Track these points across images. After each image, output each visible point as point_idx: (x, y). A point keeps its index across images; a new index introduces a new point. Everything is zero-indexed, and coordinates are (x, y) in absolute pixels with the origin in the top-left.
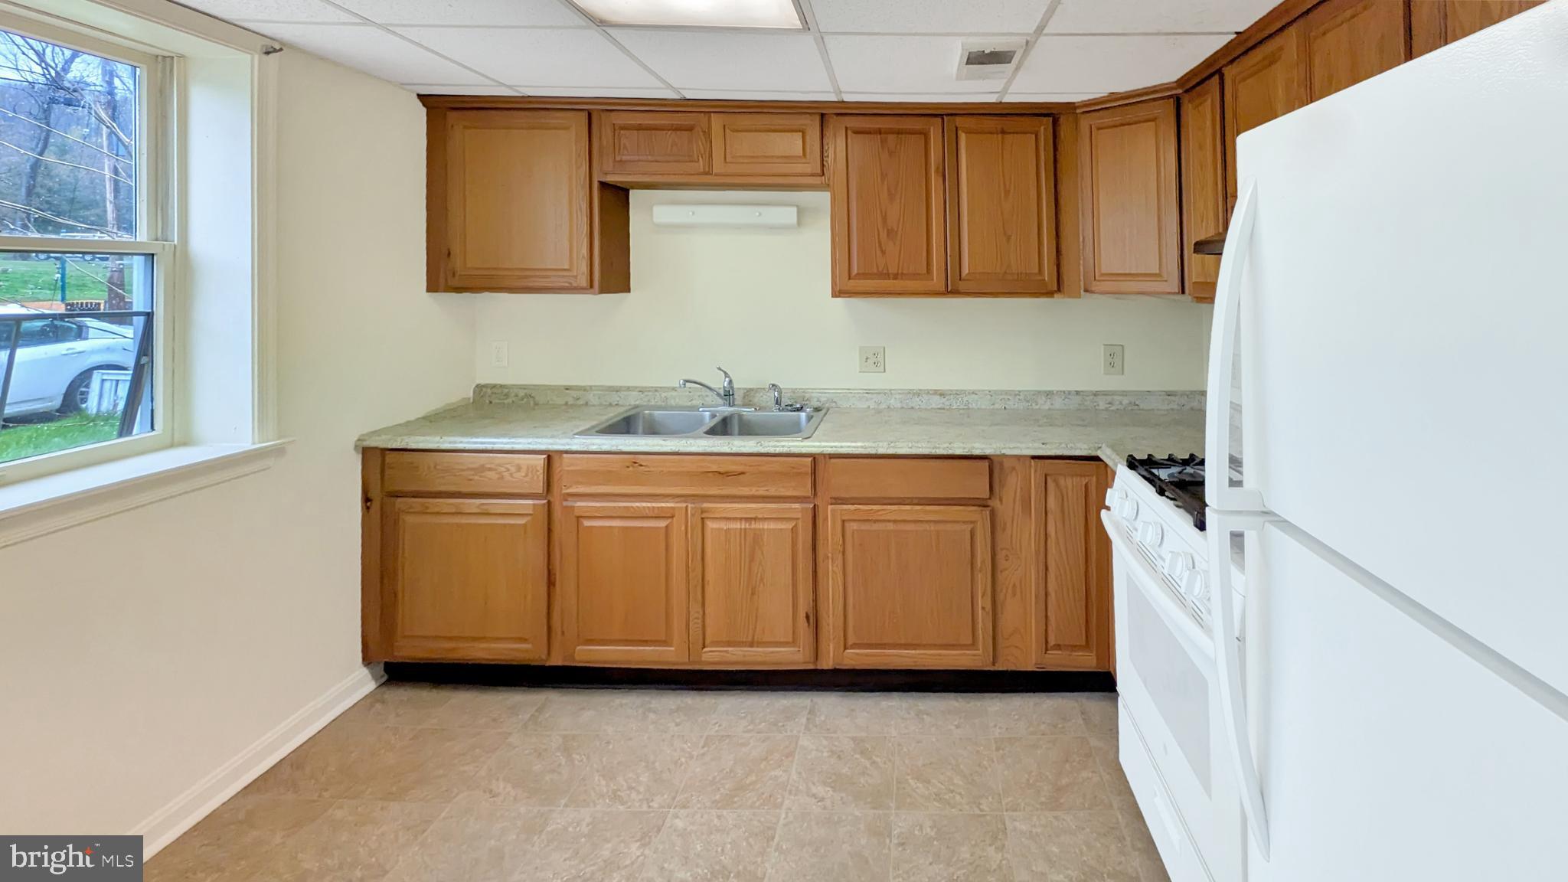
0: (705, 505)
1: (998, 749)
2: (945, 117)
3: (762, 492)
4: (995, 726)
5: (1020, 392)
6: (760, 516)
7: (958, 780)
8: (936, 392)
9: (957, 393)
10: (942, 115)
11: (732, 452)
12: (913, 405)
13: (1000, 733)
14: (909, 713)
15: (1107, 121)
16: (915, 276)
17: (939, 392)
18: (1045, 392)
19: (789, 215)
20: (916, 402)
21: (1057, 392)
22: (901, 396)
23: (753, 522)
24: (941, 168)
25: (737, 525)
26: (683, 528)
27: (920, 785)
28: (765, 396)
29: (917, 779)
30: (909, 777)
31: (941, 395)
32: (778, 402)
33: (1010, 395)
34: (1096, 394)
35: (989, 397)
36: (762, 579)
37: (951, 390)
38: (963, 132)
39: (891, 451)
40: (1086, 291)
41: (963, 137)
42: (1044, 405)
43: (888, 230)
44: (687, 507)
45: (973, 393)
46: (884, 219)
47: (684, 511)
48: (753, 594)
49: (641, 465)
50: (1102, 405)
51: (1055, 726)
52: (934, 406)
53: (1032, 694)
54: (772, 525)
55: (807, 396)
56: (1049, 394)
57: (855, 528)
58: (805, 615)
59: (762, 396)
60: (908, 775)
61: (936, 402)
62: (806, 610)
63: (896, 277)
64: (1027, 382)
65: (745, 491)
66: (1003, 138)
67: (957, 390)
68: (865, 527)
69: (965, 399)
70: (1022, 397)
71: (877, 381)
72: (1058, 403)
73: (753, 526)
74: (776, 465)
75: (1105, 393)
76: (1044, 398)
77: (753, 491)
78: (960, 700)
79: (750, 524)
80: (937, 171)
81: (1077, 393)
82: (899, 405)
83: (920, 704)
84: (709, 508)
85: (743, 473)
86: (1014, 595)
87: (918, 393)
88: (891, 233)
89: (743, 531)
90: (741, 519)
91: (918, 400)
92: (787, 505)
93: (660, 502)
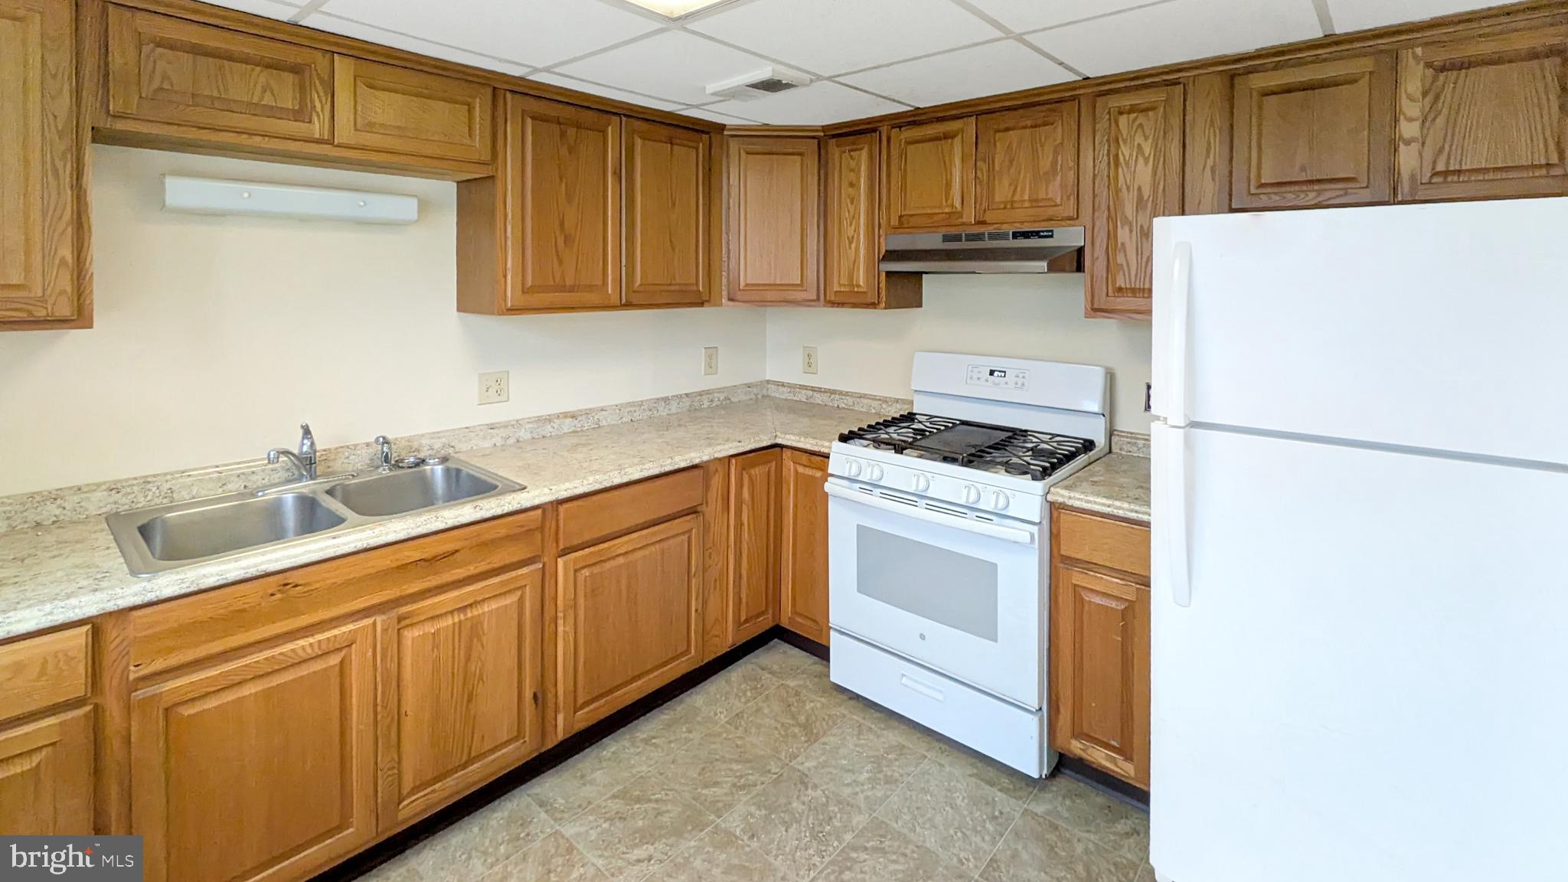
0: (403, 610)
1: (737, 728)
2: (624, 119)
3: (483, 567)
4: (716, 714)
5: (642, 402)
6: (479, 598)
7: (735, 767)
8: (566, 415)
9: (587, 413)
10: (620, 114)
11: (447, 527)
12: (544, 433)
13: (725, 717)
14: (638, 747)
15: (758, 148)
16: (590, 288)
17: (569, 415)
18: (663, 399)
19: (407, 208)
20: (548, 429)
21: (672, 396)
22: (531, 426)
23: (469, 611)
24: (618, 171)
25: (449, 621)
26: (370, 653)
27: (715, 789)
28: (352, 457)
29: (706, 787)
30: (699, 790)
31: (573, 417)
32: (387, 459)
33: (635, 406)
34: (700, 394)
35: (618, 411)
36: (481, 678)
37: (581, 411)
38: (640, 137)
39: (625, 479)
40: (730, 299)
41: (638, 142)
42: (663, 412)
43: (565, 236)
44: (374, 623)
45: (602, 410)
46: (562, 224)
47: (370, 630)
48: (469, 701)
49: (296, 586)
50: (706, 404)
51: (756, 688)
52: (566, 431)
53: (715, 676)
54: (494, 605)
55: (415, 445)
56: (666, 400)
57: (587, 574)
58: (532, 695)
59: (348, 457)
60: (696, 789)
61: (568, 425)
62: (533, 690)
63: (572, 289)
64: (647, 392)
65: (460, 573)
66: (671, 148)
67: (586, 410)
68: (596, 570)
69: (596, 417)
70: (646, 407)
71: (499, 413)
72: (674, 407)
73: (469, 615)
74: (501, 529)
75: (708, 392)
76: (663, 404)
77: (472, 570)
78: (667, 711)
79: (465, 615)
80: (614, 173)
81: (687, 395)
82: (529, 436)
83: (638, 735)
84: (409, 612)
85: (457, 551)
86: (715, 588)
87: (549, 419)
88: (568, 239)
89: (457, 626)
90: (452, 612)
91: (549, 427)
92: (513, 574)
93: (328, 630)
